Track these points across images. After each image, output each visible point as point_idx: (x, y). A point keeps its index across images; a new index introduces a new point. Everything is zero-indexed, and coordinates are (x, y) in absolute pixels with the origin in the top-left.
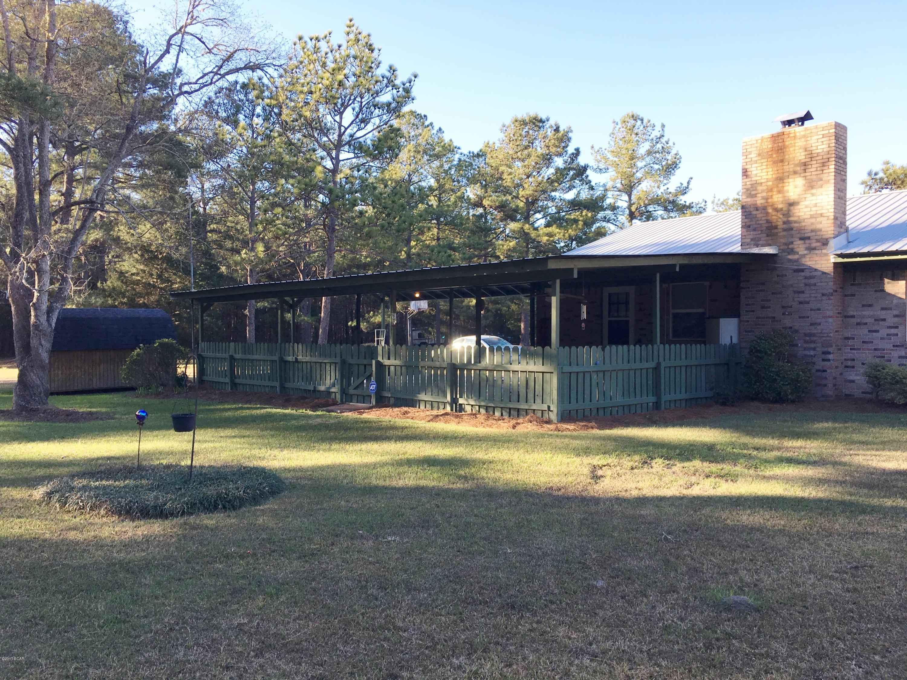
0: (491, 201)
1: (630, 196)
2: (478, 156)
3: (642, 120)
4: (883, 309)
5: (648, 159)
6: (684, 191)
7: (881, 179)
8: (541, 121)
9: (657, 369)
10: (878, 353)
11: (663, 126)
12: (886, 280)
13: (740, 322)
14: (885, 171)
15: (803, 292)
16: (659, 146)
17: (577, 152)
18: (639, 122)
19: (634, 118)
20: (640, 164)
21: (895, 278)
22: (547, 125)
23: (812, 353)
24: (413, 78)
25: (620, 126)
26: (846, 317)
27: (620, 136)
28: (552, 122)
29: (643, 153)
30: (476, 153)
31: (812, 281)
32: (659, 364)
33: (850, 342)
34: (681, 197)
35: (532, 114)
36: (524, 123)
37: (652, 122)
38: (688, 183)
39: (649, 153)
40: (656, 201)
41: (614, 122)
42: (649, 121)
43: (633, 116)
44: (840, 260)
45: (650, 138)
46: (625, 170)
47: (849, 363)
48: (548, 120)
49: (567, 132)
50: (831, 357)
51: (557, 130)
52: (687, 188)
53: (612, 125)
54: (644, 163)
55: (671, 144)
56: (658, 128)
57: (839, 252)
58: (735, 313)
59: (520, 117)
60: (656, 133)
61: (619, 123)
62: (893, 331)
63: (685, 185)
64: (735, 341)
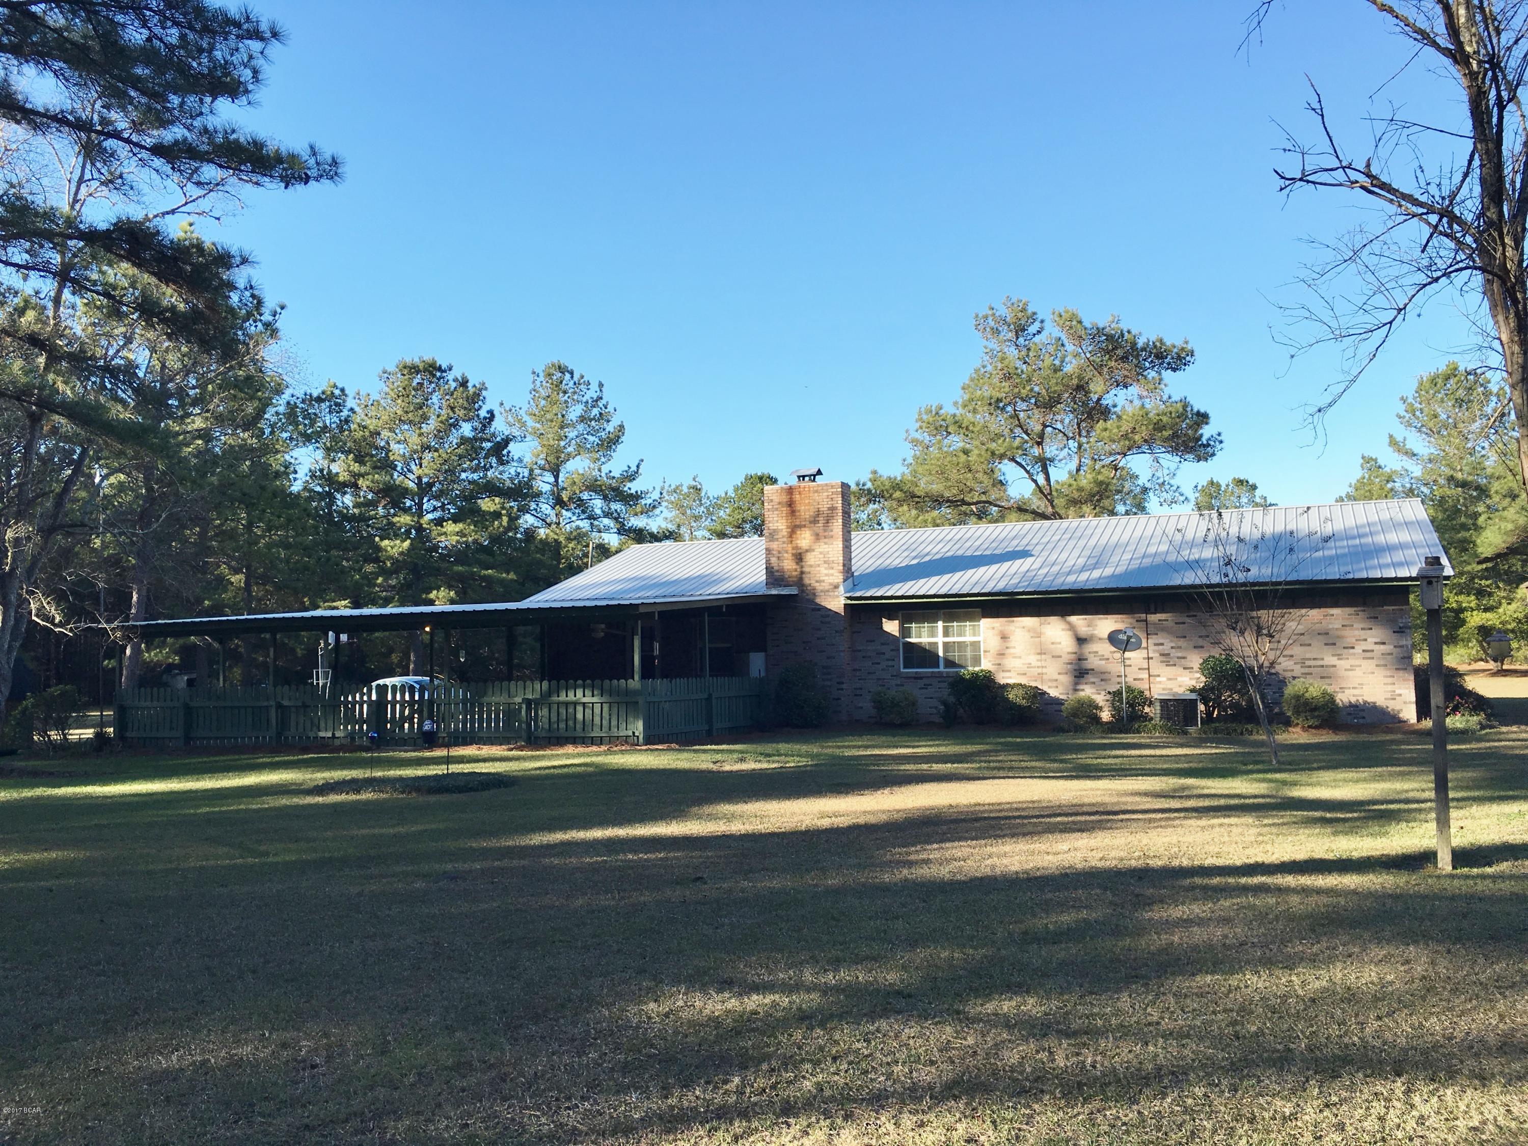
0: (372, 481)
1: (556, 477)
2: (319, 400)
3: (572, 373)
4: (882, 644)
5: (581, 427)
6: (631, 476)
7: (869, 490)
8: (440, 369)
9: (709, 699)
10: (880, 682)
11: (601, 385)
12: (884, 620)
13: (767, 656)
14: (873, 481)
15: (819, 629)
16: (595, 411)
17: (492, 415)
18: (568, 376)
19: (562, 369)
20: (572, 434)
21: (890, 618)
22: (450, 376)
23: (828, 683)
24: (279, 310)
25: (542, 378)
26: (854, 651)
27: (543, 393)
28: (456, 373)
29: (574, 419)
30: (315, 395)
31: (827, 619)
32: (710, 695)
33: (858, 673)
34: (629, 485)
35: (427, 358)
36: (413, 369)
37: (586, 379)
38: (638, 467)
39: (582, 419)
40: (594, 487)
41: (534, 373)
42: (582, 377)
43: (560, 367)
44: (849, 602)
45: (584, 400)
46: (552, 442)
47: (858, 692)
48: (450, 369)
49: (480, 390)
50: (844, 686)
51: (464, 383)
52: (637, 472)
53: (532, 377)
54: (576, 433)
55: (610, 408)
56: (594, 386)
57: (848, 595)
58: (763, 649)
59: (408, 361)
60: (592, 394)
61: (541, 374)
62: (890, 663)
63: (634, 468)
64: (763, 674)
